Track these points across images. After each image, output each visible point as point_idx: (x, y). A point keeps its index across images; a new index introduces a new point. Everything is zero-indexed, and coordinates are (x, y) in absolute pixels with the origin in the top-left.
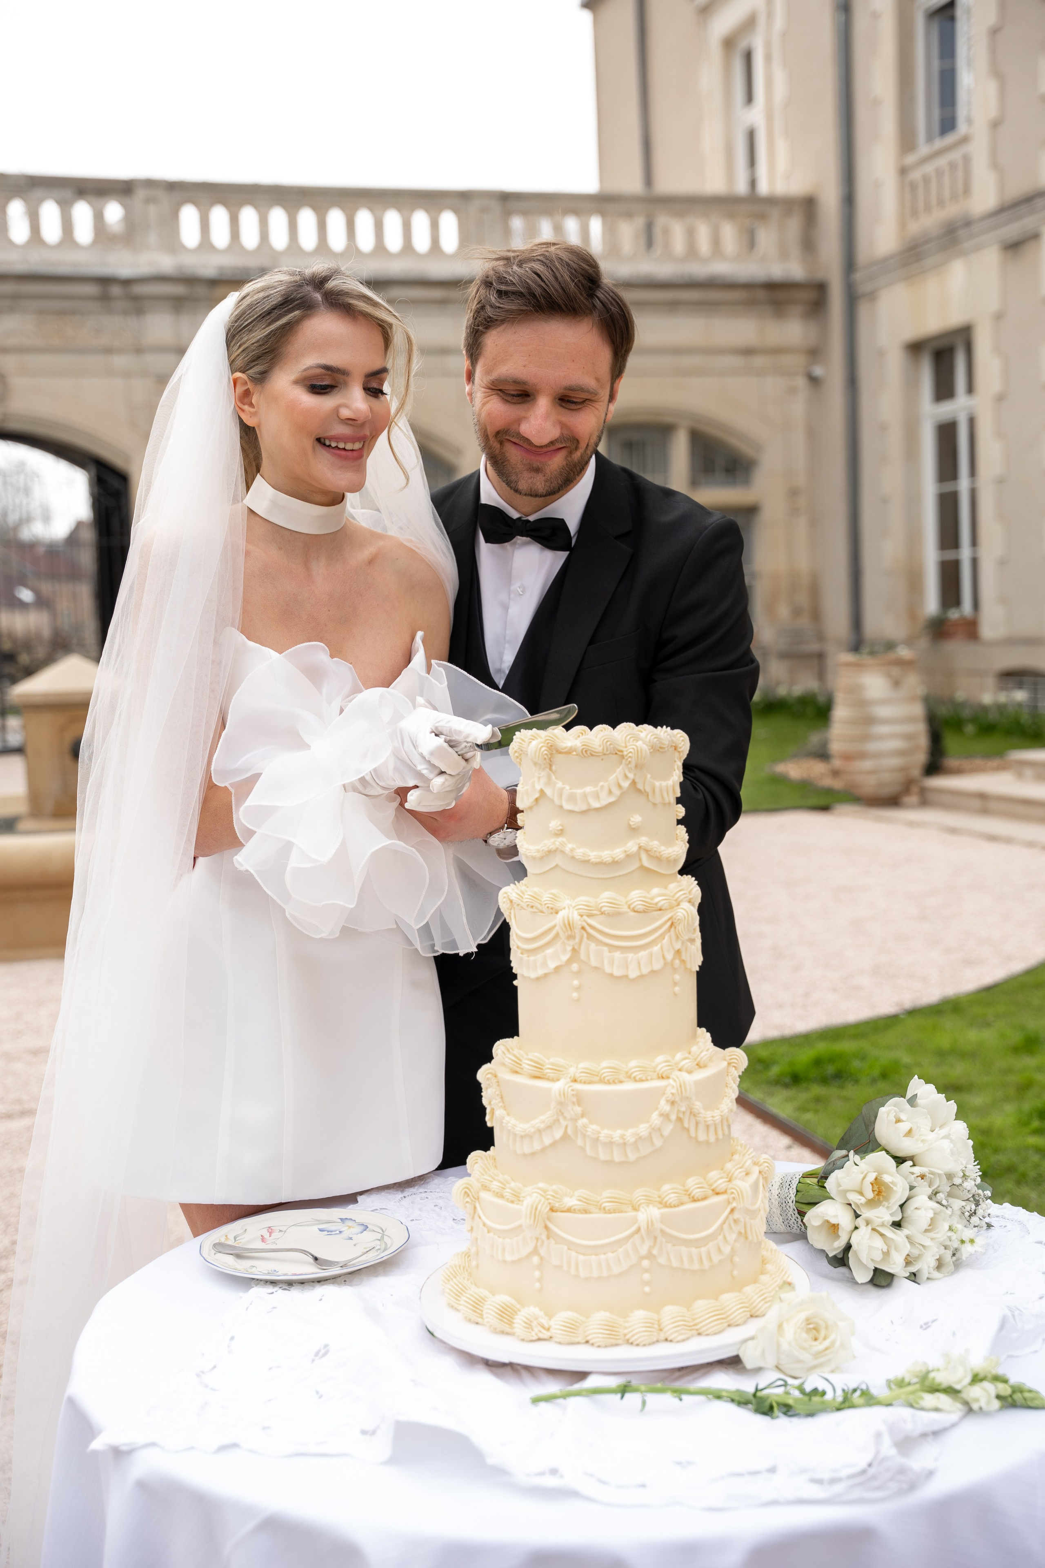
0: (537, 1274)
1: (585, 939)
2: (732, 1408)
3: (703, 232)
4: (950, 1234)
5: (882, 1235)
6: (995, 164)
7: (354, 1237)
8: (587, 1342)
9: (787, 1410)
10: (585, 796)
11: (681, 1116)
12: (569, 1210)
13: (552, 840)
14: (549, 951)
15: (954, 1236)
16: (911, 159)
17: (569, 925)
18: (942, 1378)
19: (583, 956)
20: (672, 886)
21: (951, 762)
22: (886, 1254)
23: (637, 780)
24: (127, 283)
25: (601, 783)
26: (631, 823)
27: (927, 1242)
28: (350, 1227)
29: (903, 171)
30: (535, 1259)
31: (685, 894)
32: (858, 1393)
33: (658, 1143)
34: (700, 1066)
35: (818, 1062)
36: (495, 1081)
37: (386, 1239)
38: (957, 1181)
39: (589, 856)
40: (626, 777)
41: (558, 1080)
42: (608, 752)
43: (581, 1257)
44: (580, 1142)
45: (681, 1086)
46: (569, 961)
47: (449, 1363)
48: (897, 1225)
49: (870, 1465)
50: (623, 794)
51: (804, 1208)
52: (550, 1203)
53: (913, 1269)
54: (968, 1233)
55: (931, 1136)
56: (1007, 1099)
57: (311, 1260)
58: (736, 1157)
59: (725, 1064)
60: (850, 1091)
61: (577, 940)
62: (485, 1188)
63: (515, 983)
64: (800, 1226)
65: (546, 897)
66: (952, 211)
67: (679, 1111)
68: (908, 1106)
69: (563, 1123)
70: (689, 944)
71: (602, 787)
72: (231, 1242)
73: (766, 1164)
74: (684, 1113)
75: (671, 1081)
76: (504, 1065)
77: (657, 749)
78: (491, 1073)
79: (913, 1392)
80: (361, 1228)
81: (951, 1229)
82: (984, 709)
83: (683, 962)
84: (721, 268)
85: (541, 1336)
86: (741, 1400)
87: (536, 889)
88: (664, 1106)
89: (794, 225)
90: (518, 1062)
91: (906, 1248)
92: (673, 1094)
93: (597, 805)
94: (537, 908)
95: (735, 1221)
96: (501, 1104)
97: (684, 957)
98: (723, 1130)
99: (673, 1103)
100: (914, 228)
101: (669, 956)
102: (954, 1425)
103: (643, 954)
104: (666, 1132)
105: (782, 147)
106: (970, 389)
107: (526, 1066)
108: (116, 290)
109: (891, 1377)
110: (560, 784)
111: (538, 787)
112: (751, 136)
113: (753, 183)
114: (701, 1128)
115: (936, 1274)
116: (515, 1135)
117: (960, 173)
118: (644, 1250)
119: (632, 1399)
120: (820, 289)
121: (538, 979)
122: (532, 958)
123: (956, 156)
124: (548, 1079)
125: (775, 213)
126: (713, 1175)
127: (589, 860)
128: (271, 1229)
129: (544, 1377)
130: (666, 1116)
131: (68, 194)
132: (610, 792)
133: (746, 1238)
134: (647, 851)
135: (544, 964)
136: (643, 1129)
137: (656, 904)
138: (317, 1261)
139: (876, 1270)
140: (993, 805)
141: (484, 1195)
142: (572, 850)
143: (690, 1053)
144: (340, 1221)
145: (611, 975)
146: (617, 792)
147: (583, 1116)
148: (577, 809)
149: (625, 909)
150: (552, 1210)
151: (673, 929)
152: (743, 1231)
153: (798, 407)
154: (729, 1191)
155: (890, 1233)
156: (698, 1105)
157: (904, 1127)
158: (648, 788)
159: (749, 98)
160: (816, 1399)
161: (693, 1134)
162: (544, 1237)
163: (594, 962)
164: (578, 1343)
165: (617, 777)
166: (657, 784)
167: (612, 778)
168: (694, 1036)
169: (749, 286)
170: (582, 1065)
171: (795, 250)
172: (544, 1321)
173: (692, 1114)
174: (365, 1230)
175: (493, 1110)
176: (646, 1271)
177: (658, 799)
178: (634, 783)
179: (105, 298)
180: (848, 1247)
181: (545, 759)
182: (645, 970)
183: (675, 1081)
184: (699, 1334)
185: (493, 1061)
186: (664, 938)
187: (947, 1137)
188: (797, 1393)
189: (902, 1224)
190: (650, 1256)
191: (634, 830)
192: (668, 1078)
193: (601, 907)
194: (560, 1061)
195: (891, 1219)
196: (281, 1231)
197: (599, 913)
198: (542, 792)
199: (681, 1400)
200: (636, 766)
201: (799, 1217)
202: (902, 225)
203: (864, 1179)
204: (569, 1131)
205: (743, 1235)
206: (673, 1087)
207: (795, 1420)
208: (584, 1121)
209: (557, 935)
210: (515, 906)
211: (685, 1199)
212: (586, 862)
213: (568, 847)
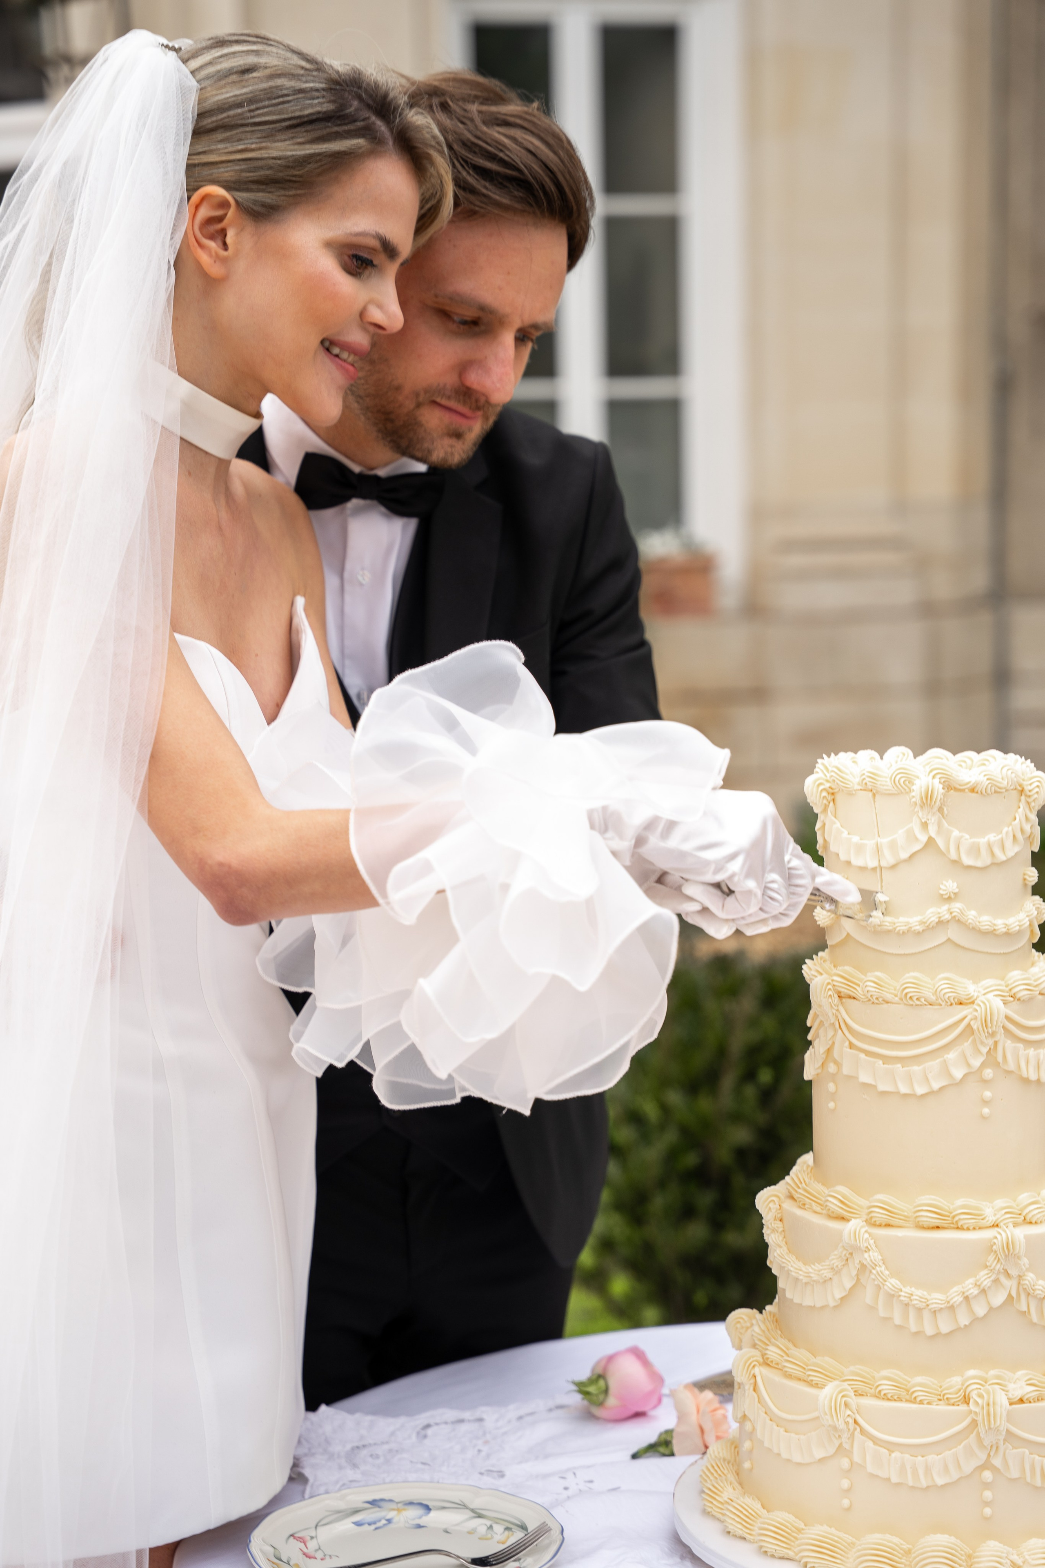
1: (1002, 1037)
10: (990, 846)
12: (1021, 1401)
13: (945, 907)
14: (952, 1056)
17: (991, 1019)
19: (1000, 1059)
25: (1006, 829)
26: (1028, 879)
28: (397, 1511)
30: (987, 1475)
36: (873, 1241)
39: (995, 925)
40: (1027, 819)
42: (1012, 788)
44: (1024, 1305)
46: (983, 1065)
50: (1023, 841)
65: (939, 984)
69: (1002, 1284)
71: (1007, 833)
80: (418, 1509)
93: (1001, 857)
94: (929, 1000)
96: (887, 1273)
110: (956, 833)
111: (923, 836)
116: (919, 1311)
124: (960, 1228)
127: (995, 930)
128: (299, 1538)
132: (1015, 839)
135: (944, 1072)
142: (974, 918)
144: (369, 1505)
145: (1026, 1080)
148: (979, 864)
150: (1010, 1401)
163: (1010, 1065)
165: (1020, 821)
167: (1016, 821)
170: (1000, 1203)
174: (427, 1510)
193: (1014, 994)
194: (972, 1202)
196: (312, 1538)
197: (1012, 999)
198: (931, 842)
204: (1014, 1294)
209: (965, 1032)
212: (991, 934)
213: (971, 915)
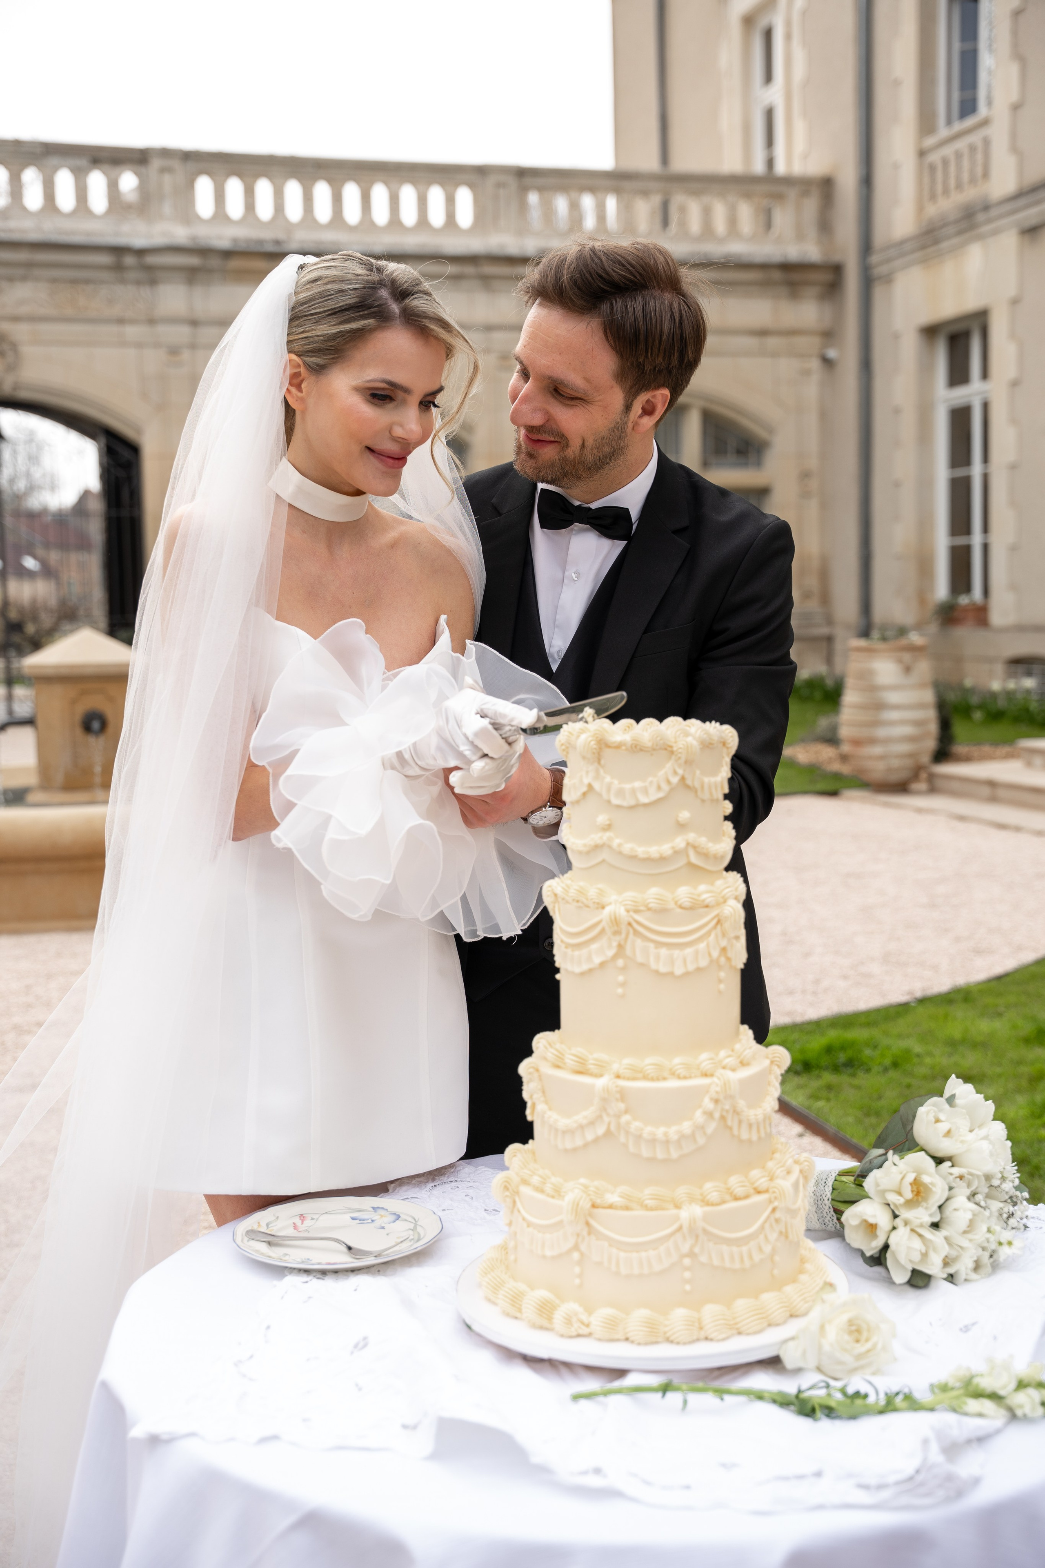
0: (577, 1270)
1: (631, 936)
2: (774, 1410)
3: (720, 211)
4: (989, 1235)
5: (920, 1236)
6: (1015, 148)
7: (386, 1226)
8: (627, 1339)
9: (830, 1412)
10: (633, 791)
11: (724, 1114)
12: (611, 1207)
13: (600, 834)
14: (594, 946)
15: (992, 1238)
16: (930, 141)
17: (615, 921)
18: (986, 1383)
19: (628, 951)
20: (719, 883)
21: (959, 749)
22: (925, 1255)
23: (686, 776)
24: (141, 252)
25: (650, 779)
26: (680, 819)
27: (965, 1243)
28: (382, 1216)
29: (922, 154)
30: (576, 1255)
31: (731, 891)
32: (900, 1397)
33: (701, 1141)
34: (743, 1064)
35: (829, 1050)
36: (536, 1074)
37: (419, 1229)
38: (996, 1182)
39: (637, 851)
40: (675, 773)
41: (601, 1076)
42: (658, 748)
43: (622, 1255)
44: (622, 1139)
45: (725, 1084)
46: (615, 957)
47: (486, 1358)
48: (935, 1226)
49: (918, 1472)
50: (672, 790)
51: (841, 1207)
52: (591, 1200)
53: (951, 1270)
54: (1006, 1235)
55: (970, 1137)
56: (1019, 1090)
57: (345, 1250)
58: (777, 1156)
59: (767, 1062)
60: (862, 1079)
61: (623, 936)
62: (525, 1182)
63: (558, 976)
64: (835, 1224)
65: (592, 892)
66: (970, 194)
67: (722, 1110)
68: (947, 1106)
69: (606, 1119)
70: (734, 941)
71: (651, 782)
72: (263, 1229)
73: (806, 1163)
74: (727, 1111)
75: (715, 1079)
76: (545, 1059)
77: (707, 745)
78: (533, 1068)
79: (957, 1397)
80: (393, 1217)
81: (989, 1231)
82: (994, 695)
83: (729, 959)
84: (738, 248)
85: (581, 1332)
86: (783, 1402)
87: (582, 884)
88: (708, 1104)
89: (811, 205)
90: (560, 1057)
91: (945, 1250)
92: (717, 1092)
93: (644, 800)
94: (583, 903)
95: (777, 1221)
96: (542, 1099)
97: (729, 954)
98: (765, 1128)
99: (716, 1101)
100: (932, 210)
101: (715, 954)
102: (998, 1432)
103: (689, 951)
104: (710, 1130)
105: (800, 127)
106: (985, 374)
107: (569, 1060)
108: (129, 260)
109: (935, 1380)
110: (608, 779)
111: (586, 781)
112: (769, 114)
113: (770, 163)
114: (744, 1126)
115: (974, 1276)
116: (556, 1130)
117: (979, 157)
118: (685, 1248)
119: (674, 1398)
120: (837, 269)
121: (582, 974)
122: (577, 953)
123: (975, 138)
124: (592, 1075)
125: (792, 193)
126: (755, 1173)
127: (637, 856)
128: (303, 1217)
129: (583, 1374)
130: (709, 1115)
131: (83, 162)
132: (659, 788)
133: (787, 1237)
134: (695, 847)
135: (589, 959)
136: (686, 1127)
137: (703, 901)
138: (352, 1251)
139: (915, 1272)
140: (1001, 793)
141: (525, 1190)
142: (620, 845)
143: (733, 1050)
144: (372, 1209)
145: (657, 972)
146: (666, 787)
147: (626, 1112)
148: (625, 804)
149: (672, 905)
150: (594, 1206)
151: (719, 927)
152: (784, 1230)
153: (811, 390)
154: (771, 1190)
155: (929, 1234)
156: (741, 1104)
157: (943, 1127)
158: (697, 785)
159: (768, 77)
160: (859, 1402)
161: (736, 1132)
162: (585, 1233)
163: (640, 958)
164: (618, 1340)
165: (666, 773)
166: (706, 780)
167: (661, 773)
168: (737, 1033)
169: (764, 267)
170: (627, 1061)
171: (812, 232)
172: (584, 1317)
173: (736, 1112)
174: (398, 1219)
175: (534, 1105)
176: (687, 1269)
177: (706, 796)
178: (683, 779)
179: (118, 268)
180: (886, 1247)
181: (594, 753)
182: (691, 967)
183: (719, 1079)
184: (740, 1333)
185: (534, 1055)
186: (710, 935)
187: (986, 1138)
188: (839, 1396)
189: (940, 1225)
190: (691, 1254)
191: (682, 827)
192: (712, 1075)
193: (648, 903)
194: (604, 1056)
195: (928, 1220)
196: (313, 1219)
197: (645, 909)
198: (590, 786)
199: (722, 1399)
200: (686, 762)
201: (834, 1214)
202: (920, 208)
203: (903, 1179)
204: (613, 1128)
205: (784, 1235)
206: (717, 1085)
207: (837, 1423)
208: (626, 1118)
209: (603, 931)
210: (560, 900)
211: (727, 1197)
212: (633, 858)
213: (616, 842)
